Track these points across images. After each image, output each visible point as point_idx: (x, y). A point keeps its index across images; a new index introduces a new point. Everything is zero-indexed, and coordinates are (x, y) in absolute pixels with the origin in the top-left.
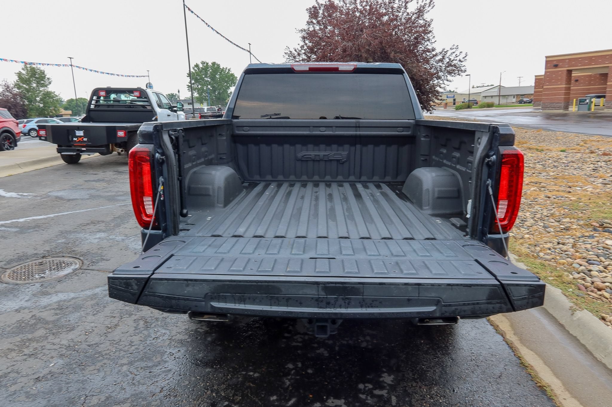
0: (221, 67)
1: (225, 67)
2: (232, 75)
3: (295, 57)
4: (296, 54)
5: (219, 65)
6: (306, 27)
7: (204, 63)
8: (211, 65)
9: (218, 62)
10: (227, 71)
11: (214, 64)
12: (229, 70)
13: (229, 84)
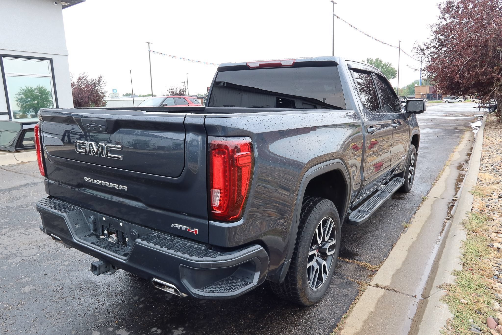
0: (383, 63)
1: (386, 63)
2: (393, 69)
3: (423, 51)
4: (425, 47)
5: (381, 62)
6: (438, 22)
7: (369, 60)
8: (375, 61)
9: (380, 58)
10: (388, 65)
11: (377, 60)
12: (390, 65)
13: (389, 76)
